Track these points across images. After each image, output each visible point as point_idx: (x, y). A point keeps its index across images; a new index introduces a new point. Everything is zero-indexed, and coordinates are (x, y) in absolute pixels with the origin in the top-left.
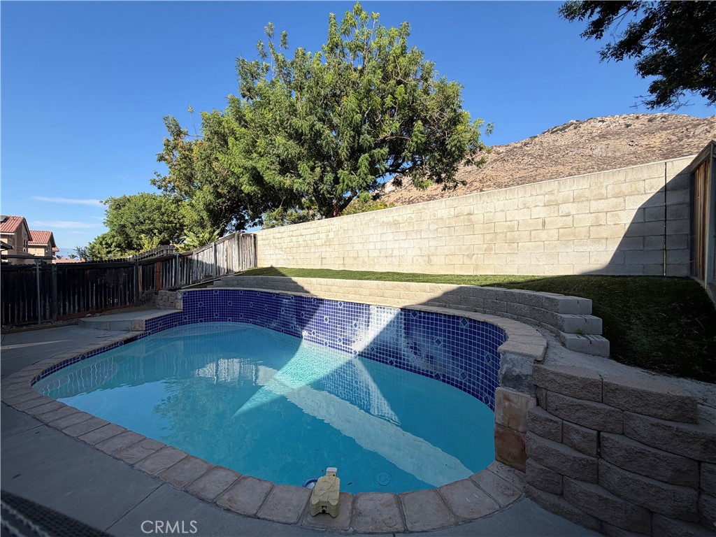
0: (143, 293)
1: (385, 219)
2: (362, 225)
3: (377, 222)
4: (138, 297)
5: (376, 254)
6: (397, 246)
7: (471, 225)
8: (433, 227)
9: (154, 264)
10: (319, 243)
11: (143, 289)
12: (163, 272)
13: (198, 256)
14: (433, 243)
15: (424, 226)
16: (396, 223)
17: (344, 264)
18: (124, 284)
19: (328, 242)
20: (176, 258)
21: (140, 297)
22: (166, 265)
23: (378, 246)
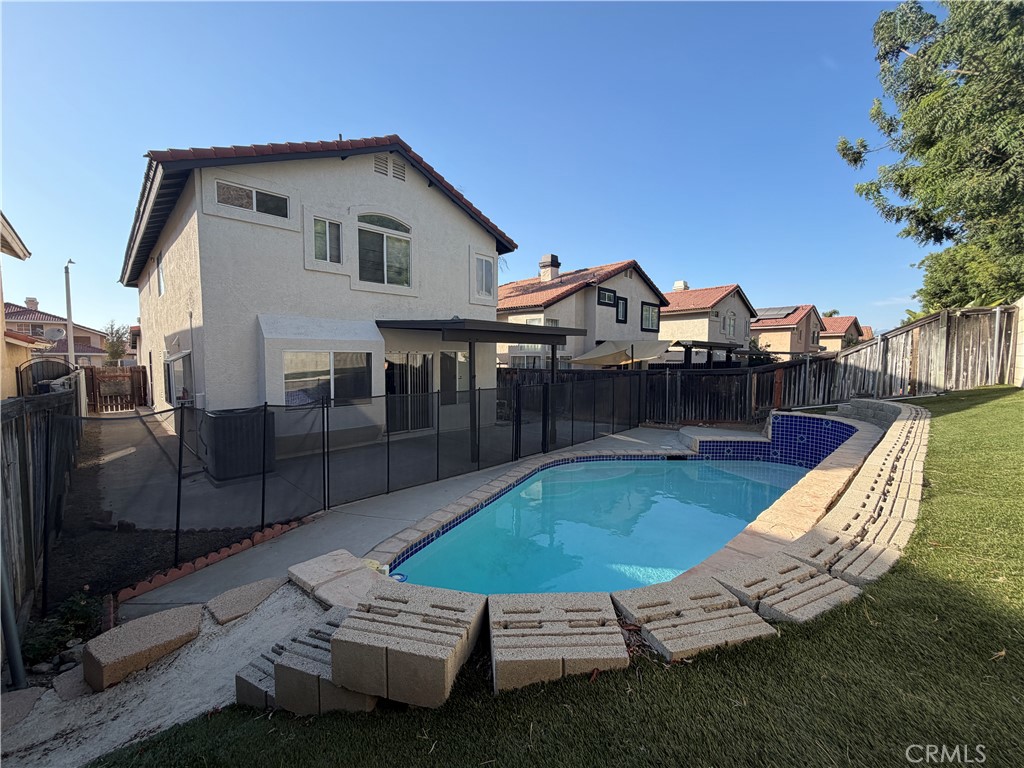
0: (757, 409)
4: (750, 412)
9: (773, 371)
11: (757, 402)
12: (785, 384)
13: (846, 360)
18: (736, 394)
20: (806, 364)
21: (753, 414)
22: (791, 373)
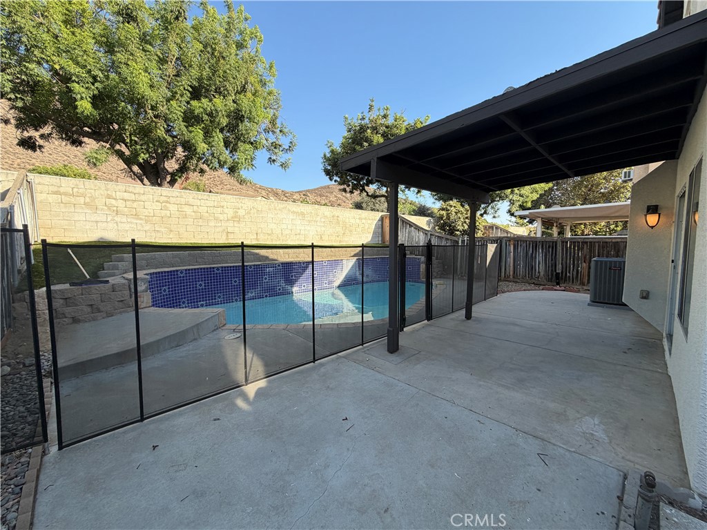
1: (295, 210)
2: (275, 209)
3: (289, 210)
5: (288, 232)
6: (303, 228)
7: (338, 223)
8: (323, 220)
10: (221, 217)
14: (323, 229)
15: (318, 219)
16: (303, 214)
17: (257, 239)
19: (236, 218)
23: (290, 227)
